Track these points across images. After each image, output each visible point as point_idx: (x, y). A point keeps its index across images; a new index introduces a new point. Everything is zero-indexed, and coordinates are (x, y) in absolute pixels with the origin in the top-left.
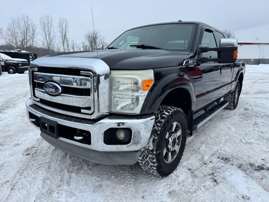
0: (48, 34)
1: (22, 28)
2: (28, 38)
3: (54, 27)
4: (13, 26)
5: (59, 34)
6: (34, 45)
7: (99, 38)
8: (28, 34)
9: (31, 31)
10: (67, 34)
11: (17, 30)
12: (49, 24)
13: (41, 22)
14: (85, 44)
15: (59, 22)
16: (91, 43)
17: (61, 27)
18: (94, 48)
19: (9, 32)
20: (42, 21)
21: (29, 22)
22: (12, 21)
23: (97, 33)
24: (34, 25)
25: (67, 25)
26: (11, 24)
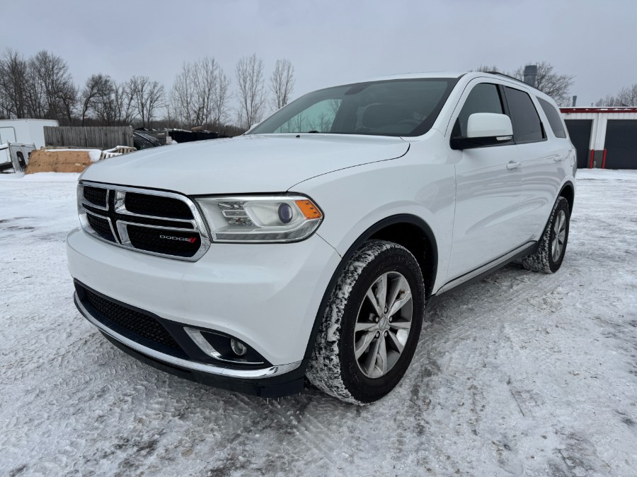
0: (249, 95)
1: (202, 84)
3: (263, 81)
4: (184, 81)
5: (272, 96)
6: (220, 120)
8: (210, 97)
9: (218, 90)
10: (289, 95)
11: (192, 89)
12: (255, 74)
13: (239, 70)
14: (326, 119)
15: (274, 70)
17: (278, 79)
19: (177, 94)
20: (241, 69)
21: (216, 73)
22: (183, 71)
24: (225, 78)
25: (292, 76)
26: (182, 77)
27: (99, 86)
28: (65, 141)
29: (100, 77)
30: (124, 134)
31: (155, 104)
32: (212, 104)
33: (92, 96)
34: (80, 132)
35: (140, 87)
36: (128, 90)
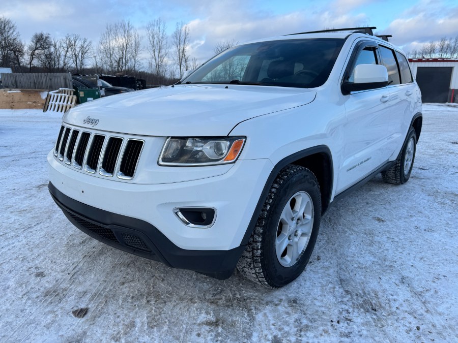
2: (129, 56)
3: (167, 38)
4: (108, 37)
5: (174, 49)
6: (136, 67)
8: (128, 50)
9: (133, 45)
10: (186, 49)
11: (113, 44)
12: (161, 33)
13: (149, 30)
15: (175, 30)
17: (178, 37)
18: (228, 72)
19: (102, 48)
21: (132, 31)
22: (106, 30)
24: (138, 36)
25: (188, 34)
26: (105, 35)
27: (41, 41)
28: (19, 84)
29: (42, 35)
30: (65, 79)
31: (85, 56)
32: (129, 55)
33: (36, 49)
34: (30, 78)
35: (73, 42)
36: (64, 45)
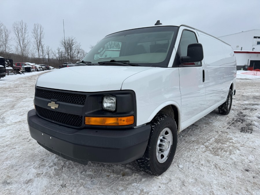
0: (21, 40)
5: (33, 40)
6: (6, 51)
7: (75, 45)
9: (4, 36)
10: (42, 40)
12: (23, 30)
14: (61, 50)
15: (33, 28)
16: (67, 49)
17: (36, 32)
18: (70, 54)
20: (15, 27)
21: (2, 28)
23: (73, 40)
25: (42, 31)
